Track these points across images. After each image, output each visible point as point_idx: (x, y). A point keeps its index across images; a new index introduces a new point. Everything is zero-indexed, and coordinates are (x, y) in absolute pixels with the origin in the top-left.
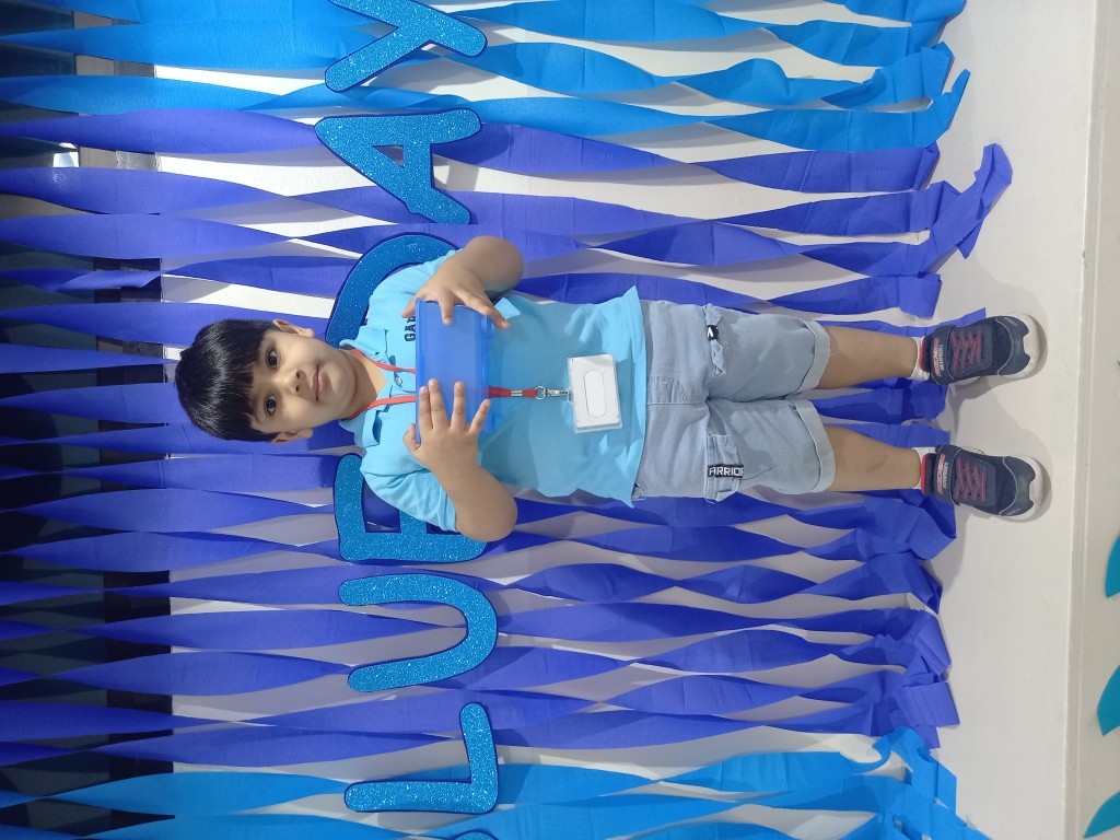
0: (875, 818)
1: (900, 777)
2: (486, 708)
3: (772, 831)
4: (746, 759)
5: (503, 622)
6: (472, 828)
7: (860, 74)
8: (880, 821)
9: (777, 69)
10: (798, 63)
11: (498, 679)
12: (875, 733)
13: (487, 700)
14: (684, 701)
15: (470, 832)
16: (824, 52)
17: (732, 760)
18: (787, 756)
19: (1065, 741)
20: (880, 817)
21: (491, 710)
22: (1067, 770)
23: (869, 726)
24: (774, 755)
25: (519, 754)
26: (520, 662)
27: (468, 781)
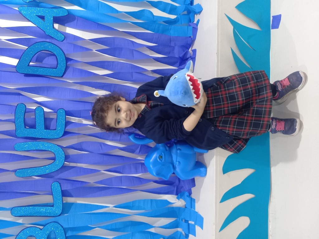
0: (177, 220)
1: (184, 207)
2: (60, 184)
3: (147, 224)
4: (140, 201)
5: (67, 158)
6: (53, 221)
7: (173, 17)
8: (178, 221)
9: (151, 13)
10: (157, 12)
11: (64, 175)
12: (177, 194)
13: (60, 181)
14: (122, 183)
15: (52, 222)
16: (164, 10)
17: (135, 201)
18: (152, 200)
19: (215, 177)
20: (178, 219)
21: (61, 184)
22: (215, 184)
23: (175, 192)
24: (148, 200)
25: (70, 200)
26: (71, 170)
27: (53, 206)
